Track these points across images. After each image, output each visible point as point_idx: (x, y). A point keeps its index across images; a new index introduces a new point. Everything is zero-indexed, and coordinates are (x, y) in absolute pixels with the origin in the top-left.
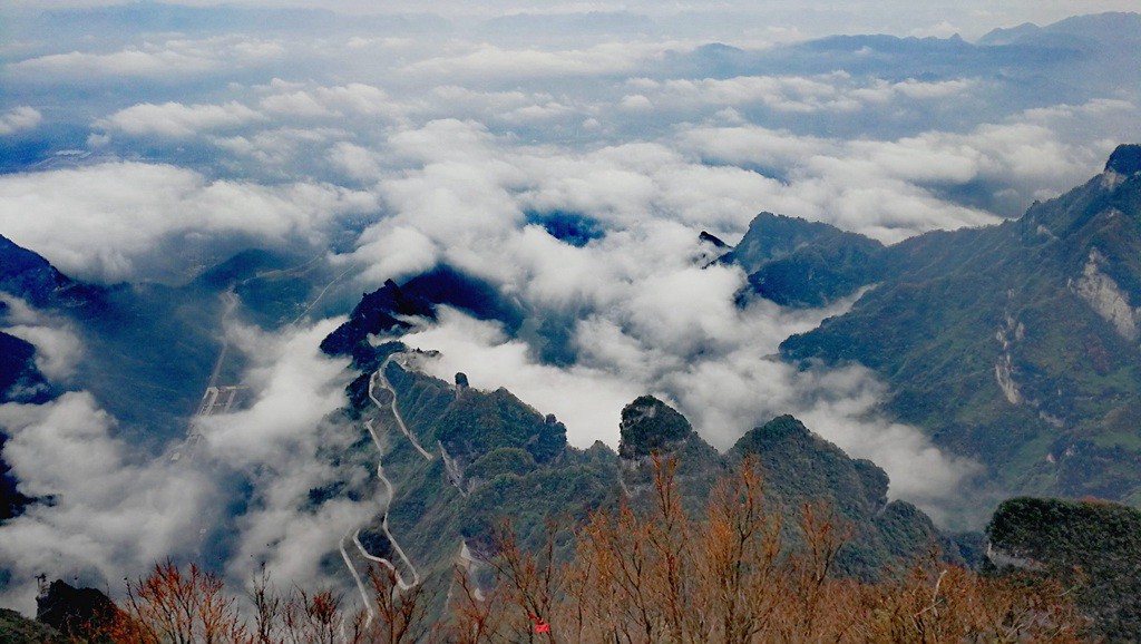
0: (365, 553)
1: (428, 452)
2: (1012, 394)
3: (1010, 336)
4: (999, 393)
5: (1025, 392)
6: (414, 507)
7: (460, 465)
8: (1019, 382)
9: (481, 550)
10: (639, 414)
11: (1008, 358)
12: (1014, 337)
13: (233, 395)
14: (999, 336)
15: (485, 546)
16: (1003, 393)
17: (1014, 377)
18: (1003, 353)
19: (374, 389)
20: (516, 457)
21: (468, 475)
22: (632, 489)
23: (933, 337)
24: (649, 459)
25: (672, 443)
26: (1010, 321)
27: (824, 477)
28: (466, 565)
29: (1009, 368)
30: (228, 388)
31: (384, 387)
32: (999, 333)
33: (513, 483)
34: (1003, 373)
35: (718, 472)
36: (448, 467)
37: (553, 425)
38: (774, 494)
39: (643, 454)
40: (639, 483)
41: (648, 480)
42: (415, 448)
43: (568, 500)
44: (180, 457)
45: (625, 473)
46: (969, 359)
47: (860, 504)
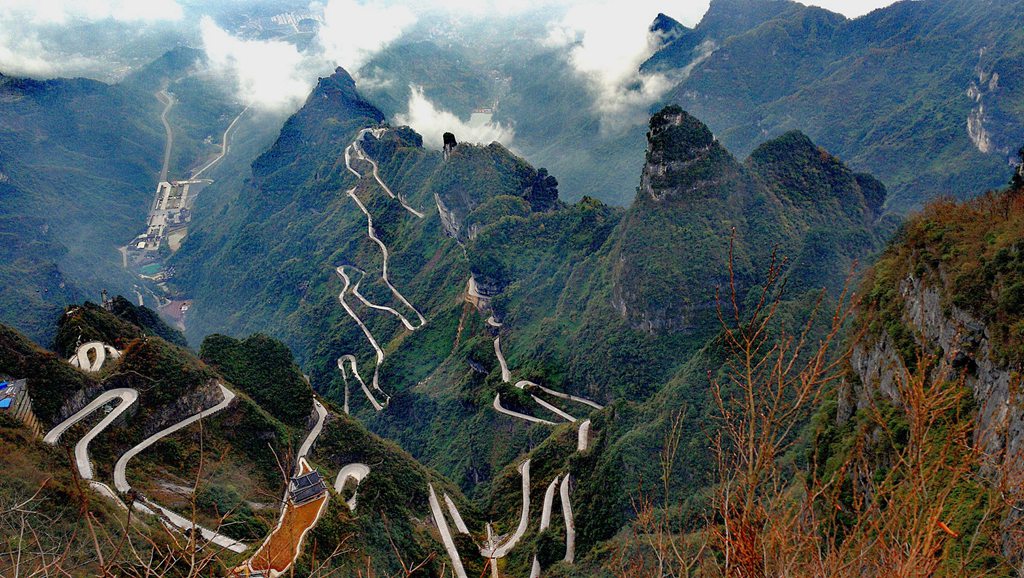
0: (368, 303)
1: (420, 212)
2: (982, 144)
3: (984, 89)
4: (970, 144)
5: (997, 141)
6: (414, 258)
7: (457, 216)
8: (990, 131)
9: (490, 284)
10: (666, 122)
11: (981, 110)
12: (987, 89)
13: (186, 188)
14: (970, 93)
15: (494, 282)
16: (973, 144)
17: (986, 127)
18: (976, 105)
19: (351, 161)
20: (515, 204)
21: (468, 223)
22: (659, 193)
23: (902, 101)
24: (675, 165)
25: (696, 149)
26: (982, 76)
27: (829, 186)
28: (474, 302)
29: (981, 119)
30: (181, 183)
31: (362, 158)
32: (970, 90)
33: (518, 223)
34: (974, 124)
35: (737, 178)
36: (445, 222)
37: (545, 178)
38: (787, 198)
39: (670, 159)
40: (665, 187)
41: (672, 185)
42: (405, 209)
43: (576, 232)
44: (146, 245)
45: (652, 178)
46: (939, 116)
47: (861, 211)
